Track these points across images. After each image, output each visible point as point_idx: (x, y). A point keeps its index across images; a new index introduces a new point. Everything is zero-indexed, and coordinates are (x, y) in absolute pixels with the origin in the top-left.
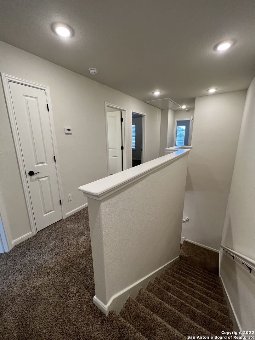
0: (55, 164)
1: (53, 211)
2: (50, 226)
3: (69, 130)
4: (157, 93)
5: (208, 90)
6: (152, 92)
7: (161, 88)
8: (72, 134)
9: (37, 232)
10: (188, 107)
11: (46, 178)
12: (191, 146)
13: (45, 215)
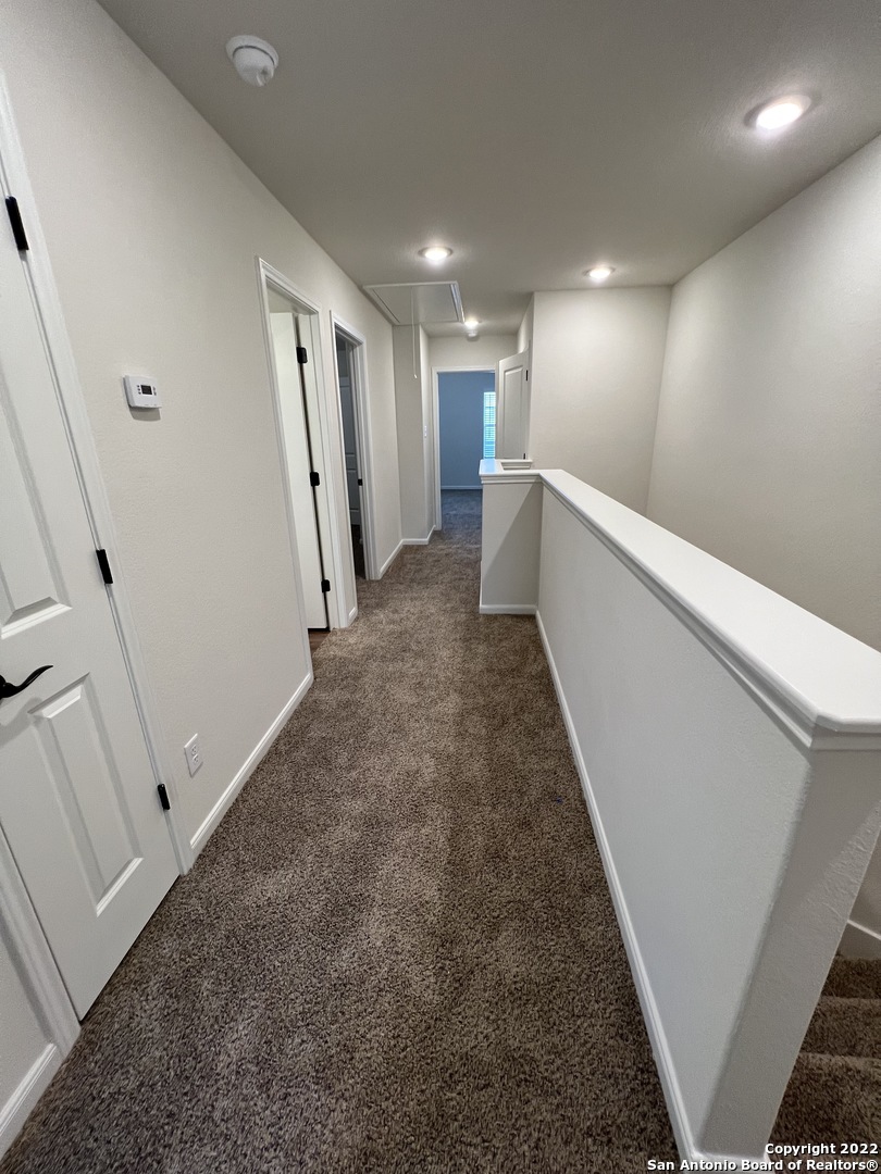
0: (110, 594)
1: (137, 862)
2: (135, 946)
3: (146, 390)
4: (436, 255)
5: (587, 273)
6: (420, 249)
7: (455, 236)
8: (157, 418)
9: (81, 1023)
10: (485, 323)
11: (76, 695)
12: (529, 460)
13: (100, 908)
